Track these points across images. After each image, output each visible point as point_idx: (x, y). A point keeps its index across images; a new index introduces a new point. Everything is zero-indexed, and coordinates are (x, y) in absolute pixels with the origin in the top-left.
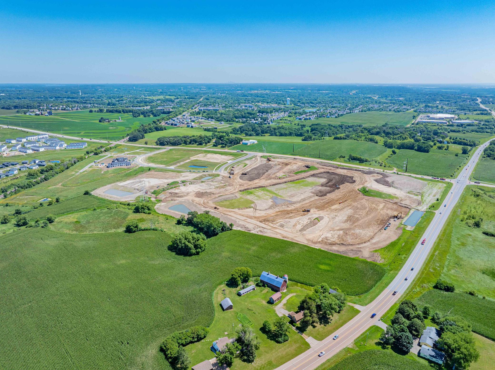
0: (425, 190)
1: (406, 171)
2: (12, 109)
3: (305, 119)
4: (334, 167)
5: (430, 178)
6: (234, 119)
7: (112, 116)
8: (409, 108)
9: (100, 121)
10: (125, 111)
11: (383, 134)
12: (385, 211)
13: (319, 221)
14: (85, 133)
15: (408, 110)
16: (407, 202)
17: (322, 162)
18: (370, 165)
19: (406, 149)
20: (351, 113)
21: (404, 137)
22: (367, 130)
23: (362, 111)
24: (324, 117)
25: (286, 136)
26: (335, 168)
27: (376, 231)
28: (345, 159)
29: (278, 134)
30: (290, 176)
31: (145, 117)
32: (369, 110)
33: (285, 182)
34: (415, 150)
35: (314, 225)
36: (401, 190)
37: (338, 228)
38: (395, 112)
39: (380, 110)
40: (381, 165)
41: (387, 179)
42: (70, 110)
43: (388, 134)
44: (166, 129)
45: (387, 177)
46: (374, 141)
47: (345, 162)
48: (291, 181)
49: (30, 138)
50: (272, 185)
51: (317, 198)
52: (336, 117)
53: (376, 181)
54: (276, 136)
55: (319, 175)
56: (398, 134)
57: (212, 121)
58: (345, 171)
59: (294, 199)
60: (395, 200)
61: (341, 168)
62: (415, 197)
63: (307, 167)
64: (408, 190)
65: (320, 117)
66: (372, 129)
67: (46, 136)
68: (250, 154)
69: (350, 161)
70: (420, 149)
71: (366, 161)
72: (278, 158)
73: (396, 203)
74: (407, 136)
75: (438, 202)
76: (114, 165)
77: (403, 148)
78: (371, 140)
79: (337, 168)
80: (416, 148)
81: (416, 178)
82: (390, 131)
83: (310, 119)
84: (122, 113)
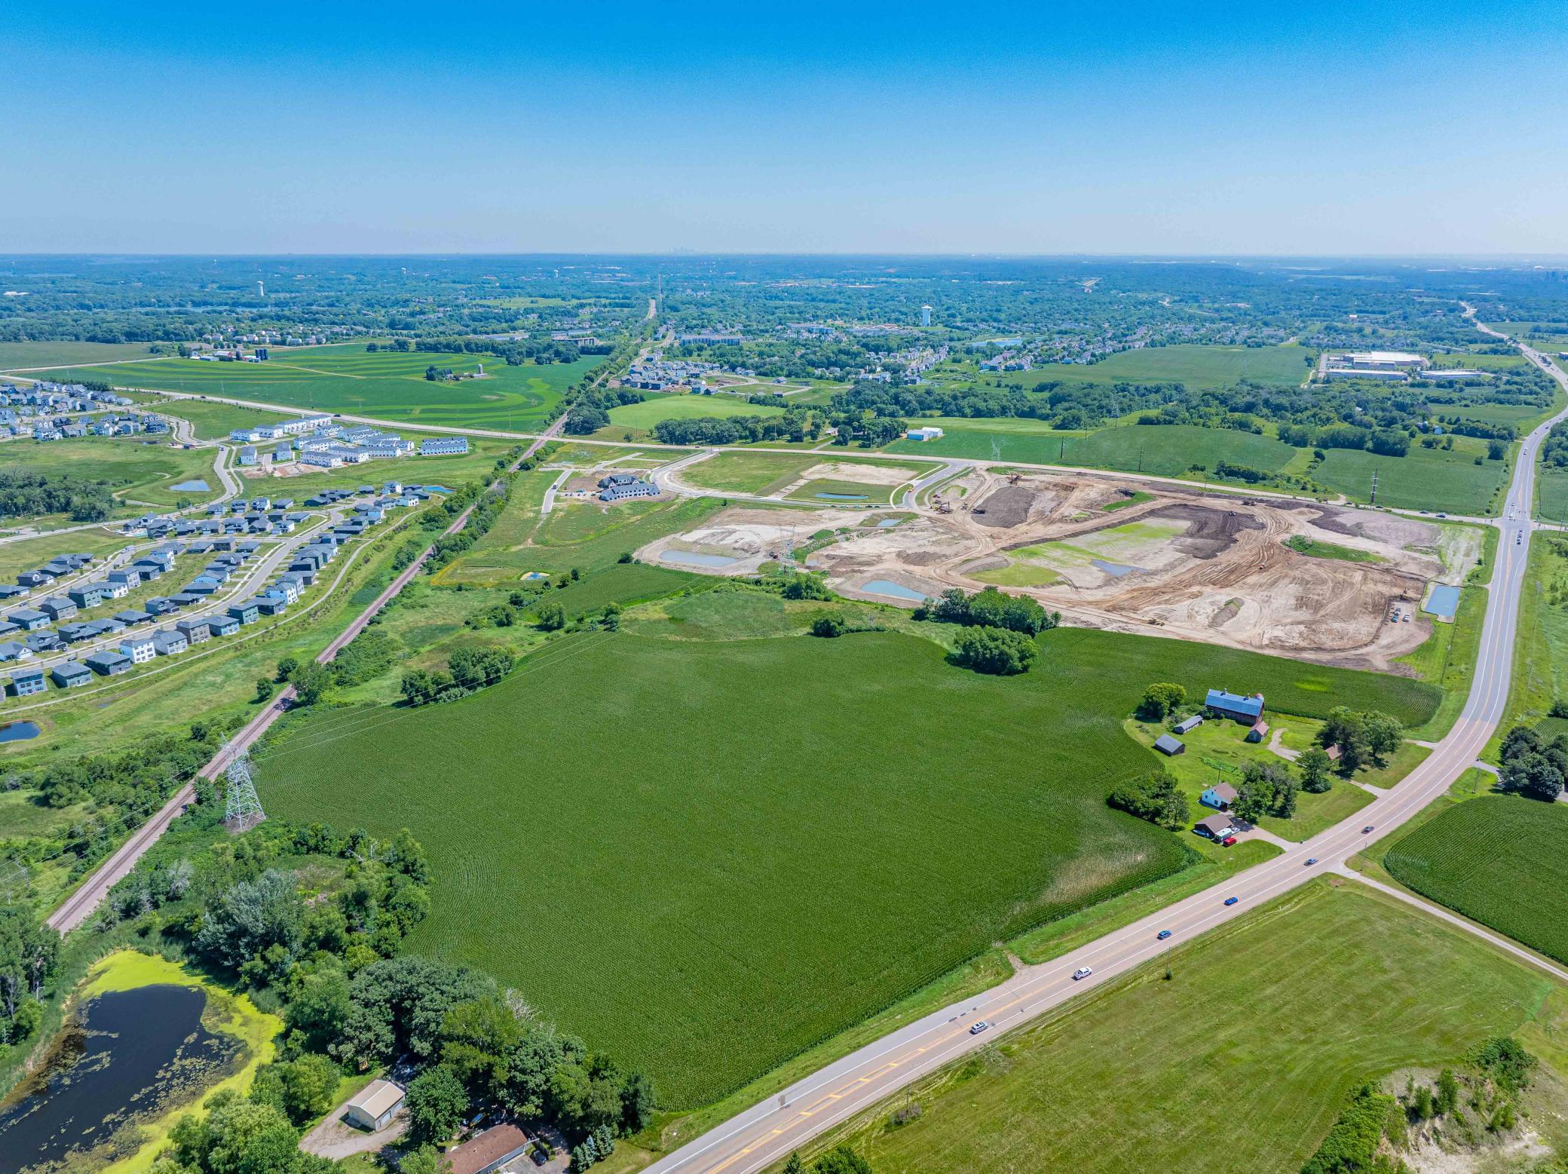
0: (1442, 541)
2: (120, 342)
3: (1007, 369)
4: (1190, 494)
6: (810, 369)
7: (445, 362)
8: (1282, 333)
9: (430, 378)
10: (473, 346)
11: (1265, 411)
12: (1371, 586)
13: (1239, 608)
14: (423, 411)
16: (1412, 568)
17: (1153, 482)
18: (1277, 487)
19: (1344, 447)
20: (1124, 349)
21: (1324, 417)
23: (1153, 344)
24: (1055, 361)
26: (1194, 495)
28: (1205, 472)
29: (968, 411)
31: (539, 363)
33: (1097, 529)
34: (1368, 450)
35: (1233, 616)
36: (1385, 541)
37: (1289, 620)
39: (1204, 342)
40: (1304, 489)
41: (1339, 519)
43: (1279, 410)
44: (643, 400)
45: (1337, 514)
46: (1249, 427)
47: (1208, 479)
48: (1108, 527)
49: (290, 426)
51: (1198, 561)
52: (1091, 363)
53: (1313, 522)
55: (1167, 512)
56: (1306, 409)
57: (747, 374)
58: (1225, 502)
59: (1150, 566)
60: (1387, 565)
61: (1209, 496)
62: (1425, 558)
63: (1126, 493)
64: (1403, 543)
65: (1045, 362)
67: (326, 419)
68: (954, 465)
69: (1221, 478)
70: (1382, 448)
71: (1264, 479)
73: (1387, 571)
74: (1332, 415)
75: (1480, 567)
77: (1335, 446)
78: (1243, 426)
79: (1201, 495)
80: (1370, 445)
81: (1402, 516)
82: (1284, 401)
83: (1021, 367)
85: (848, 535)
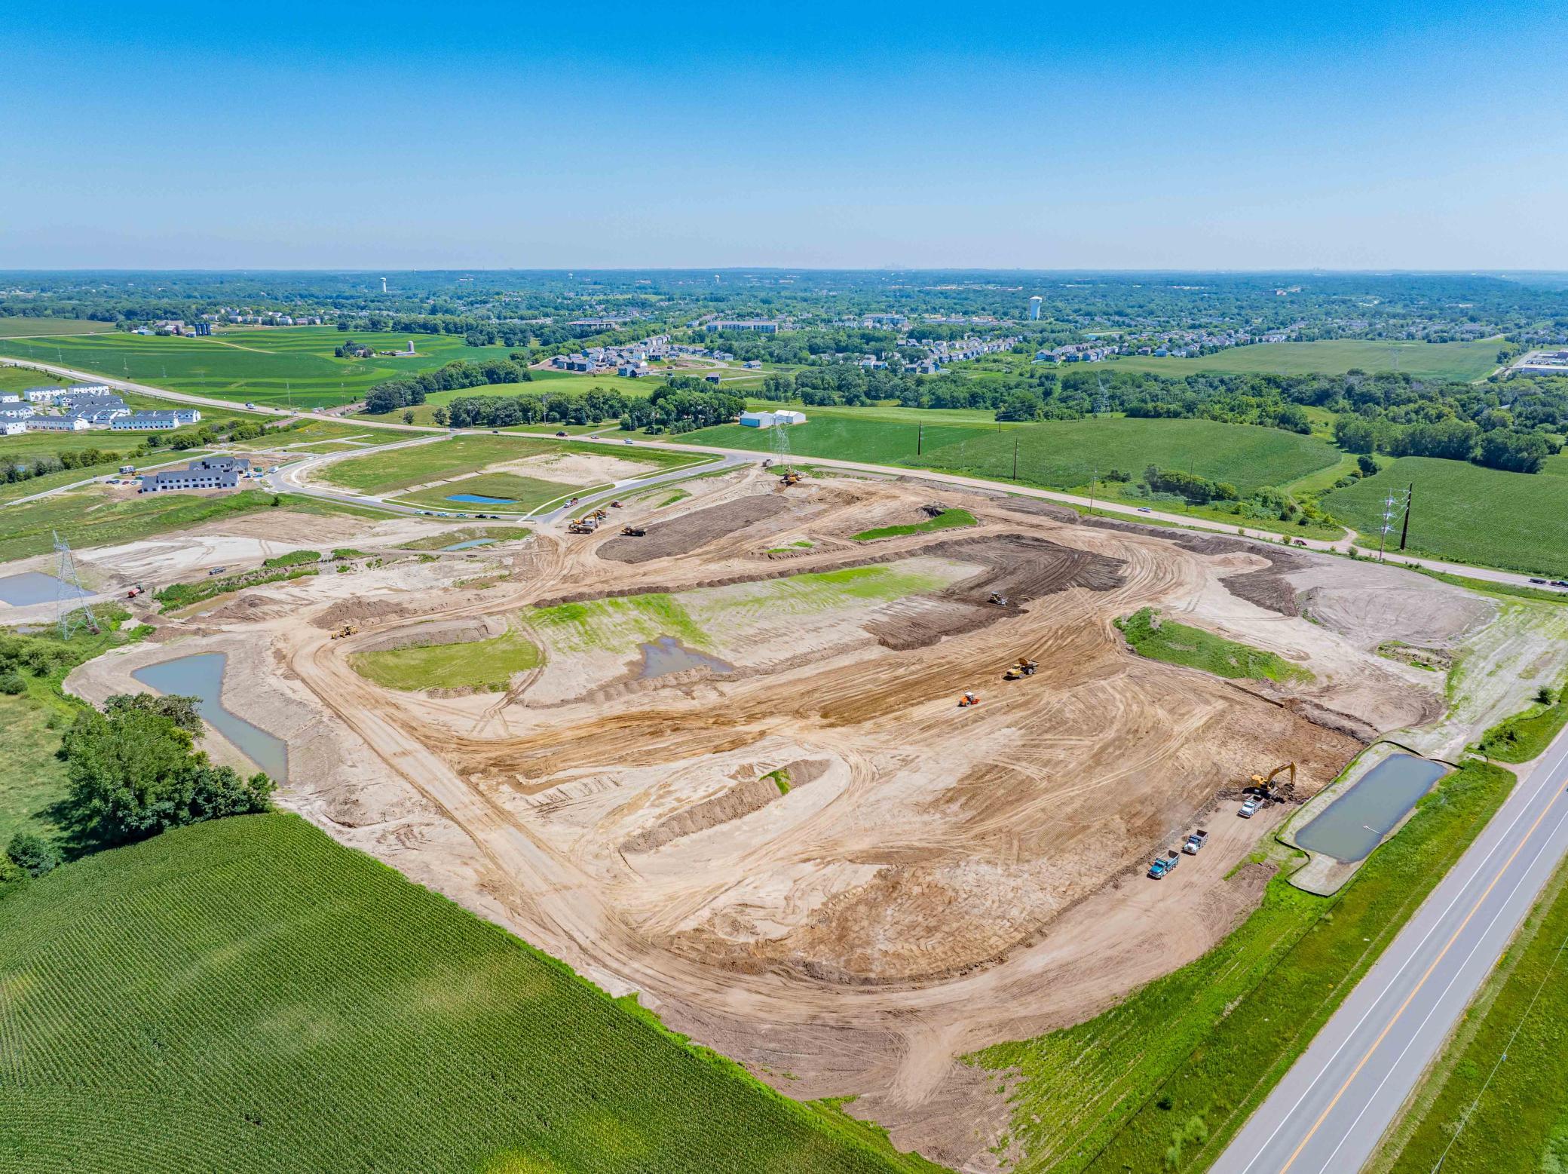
0: (1475, 640)
1: (1402, 547)
3: (1068, 360)
4: (1056, 518)
5: (1523, 581)
9: (339, 354)
11: (1343, 403)
12: (1212, 747)
13: (784, 790)
15: (1482, 336)
16: (1358, 704)
17: (1012, 495)
18: (1237, 512)
19: (1432, 455)
21: (1433, 413)
22: (1278, 386)
23: (1298, 339)
24: (1145, 353)
25: (955, 407)
26: (1061, 520)
27: (1089, 882)
28: (1127, 484)
30: (826, 548)
32: (1328, 334)
33: (782, 574)
34: (1475, 461)
35: (736, 815)
36: (1344, 631)
38: (1429, 341)
39: (1369, 336)
40: (1283, 518)
41: (1291, 578)
42: (287, 324)
43: (1365, 402)
45: (1295, 567)
46: (1296, 425)
47: (1126, 497)
48: (811, 571)
49: (39, 394)
50: (711, 584)
51: (877, 652)
52: (1191, 355)
53: (1235, 586)
54: (920, 406)
55: (966, 549)
56: (1409, 401)
58: (1101, 535)
60: (1294, 688)
61: (1087, 523)
62: (1414, 677)
63: (932, 512)
64: (1380, 637)
65: (1131, 354)
66: (1299, 382)
67: (100, 389)
69: (1145, 494)
70: (1496, 459)
71: (1219, 496)
72: (835, 475)
73: (1290, 705)
74: (1446, 410)
75: (1541, 709)
76: (169, 485)
77: (1419, 453)
78: (1284, 420)
79: (1072, 521)
80: (1478, 452)
81: (1442, 577)
82: (1376, 389)
83: (1086, 358)
84: (443, 332)
85: (347, 563)
